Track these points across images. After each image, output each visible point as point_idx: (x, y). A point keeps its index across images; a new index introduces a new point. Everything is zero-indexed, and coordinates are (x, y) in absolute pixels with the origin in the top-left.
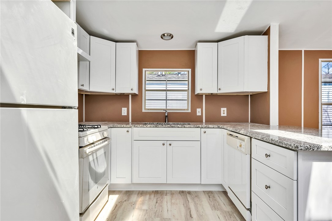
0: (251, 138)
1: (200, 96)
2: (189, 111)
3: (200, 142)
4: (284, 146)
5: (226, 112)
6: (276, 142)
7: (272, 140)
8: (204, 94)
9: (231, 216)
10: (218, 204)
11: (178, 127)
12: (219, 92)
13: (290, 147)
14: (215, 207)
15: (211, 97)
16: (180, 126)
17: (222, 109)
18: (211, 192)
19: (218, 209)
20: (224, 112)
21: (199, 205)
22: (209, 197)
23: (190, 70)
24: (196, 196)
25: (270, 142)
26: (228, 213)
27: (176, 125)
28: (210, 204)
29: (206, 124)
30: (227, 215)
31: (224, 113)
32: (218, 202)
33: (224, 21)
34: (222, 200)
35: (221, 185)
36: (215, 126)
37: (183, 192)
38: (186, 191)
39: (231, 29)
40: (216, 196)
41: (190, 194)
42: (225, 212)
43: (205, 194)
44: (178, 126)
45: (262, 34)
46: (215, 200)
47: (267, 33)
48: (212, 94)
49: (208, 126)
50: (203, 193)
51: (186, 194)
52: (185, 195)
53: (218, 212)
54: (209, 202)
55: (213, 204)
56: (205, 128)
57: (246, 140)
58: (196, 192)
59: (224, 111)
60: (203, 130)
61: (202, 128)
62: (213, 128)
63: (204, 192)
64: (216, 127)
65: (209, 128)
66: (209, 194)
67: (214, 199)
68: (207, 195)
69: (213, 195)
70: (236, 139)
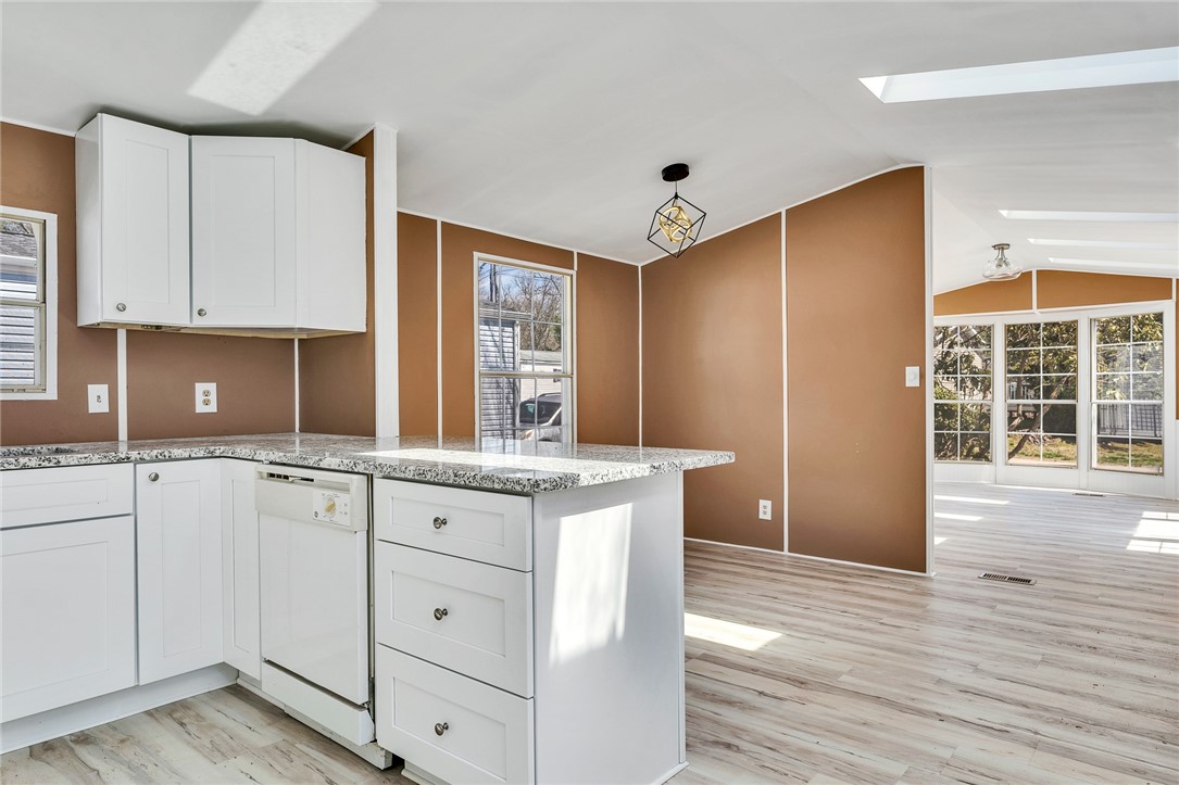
0: (370, 478)
1: (103, 335)
2: (52, 394)
3: (132, 518)
4: (496, 486)
5: (213, 398)
6: (471, 479)
7: (456, 476)
8: (123, 325)
9: (292, 756)
10: (226, 736)
11: (25, 467)
12: (199, 322)
13: (518, 488)
14: (219, 751)
15: (151, 339)
16: (34, 462)
17: (200, 388)
18: (183, 705)
19: (235, 753)
20: (206, 398)
21: (151, 767)
22: (182, 724)
23: (52, 220)
24: (122, 741)
25: (451, 482)
26: (277, 751)
27: (13, 460)
28: (195, 748)
29: (130, 448)
30: (274, 759)
31: (207, 403)
32: (223, 730)
33: (233, 65)
34: (236, 719)
35: (223, 667)
36: (196, 450)
37: (48, 746)
38: (61, 739)
39: (253, 104)
40: (210, 713)
41: (88, 744)
42: (265, 750)
43: (156, 720)
44: (23, 460)
45: (347, 146)
46: (212, 726)
47: (363, 147)
48: (158, 327)
49: (167, 454)
50: (147, 718)
51: (72, 750)
52: (67, 752)
53: (242, 762)
54: (188, 743)
55: (206, 742)
56: (156, 460)
57: (353, 489)
58: (112, 726)
59: (206, 393)
60: (145, 470)
61: (142, 460)
62: (190, 458)
63: (149, 713)
64: (201, 454)
65: (171, 459)
66: (176, 713)
67: (204, 723)
68: (168, 721)
69: (192, 713)
70: (305, 488)
